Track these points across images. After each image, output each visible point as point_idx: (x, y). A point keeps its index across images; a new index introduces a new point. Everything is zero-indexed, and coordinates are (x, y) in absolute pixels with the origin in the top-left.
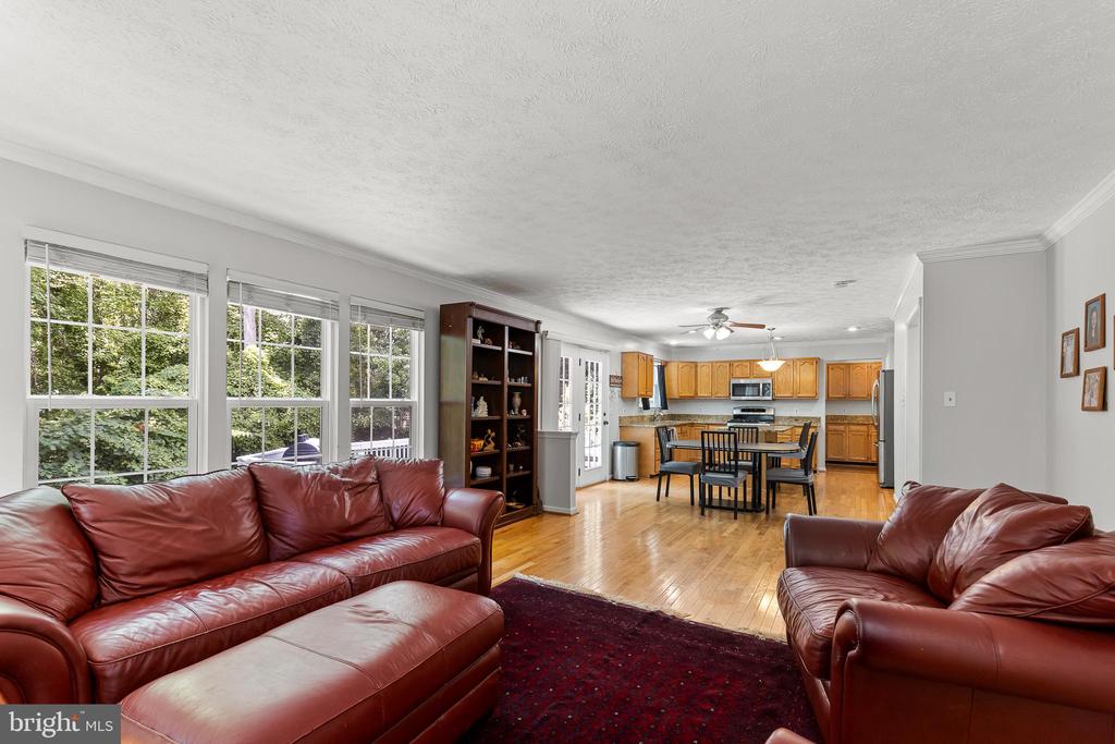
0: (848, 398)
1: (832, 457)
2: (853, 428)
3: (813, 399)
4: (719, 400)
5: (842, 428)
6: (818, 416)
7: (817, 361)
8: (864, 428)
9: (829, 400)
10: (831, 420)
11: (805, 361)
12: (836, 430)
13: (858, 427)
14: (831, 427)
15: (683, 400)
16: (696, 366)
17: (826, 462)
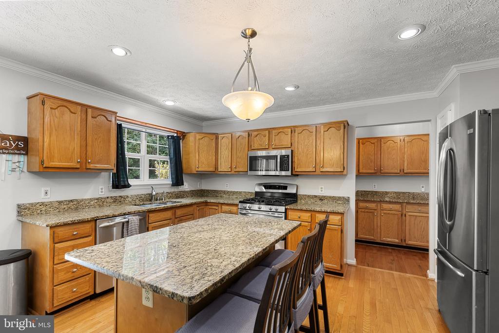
0: (378, 173)
1: (362, 236)
2: (385, 206)
3: (340, 174)
4: (239, 174)
5: (373, 206)
6: (346, 196)
7: (345, 126)
8: (397, 207)
9: (359, 175)
10: (361, 196)
11: (329, 126)
12: (367, 208)
13: (391, 206)
14: (361, 205)
15: (202, 175)
16: (217, 138)
17: (356, 241)
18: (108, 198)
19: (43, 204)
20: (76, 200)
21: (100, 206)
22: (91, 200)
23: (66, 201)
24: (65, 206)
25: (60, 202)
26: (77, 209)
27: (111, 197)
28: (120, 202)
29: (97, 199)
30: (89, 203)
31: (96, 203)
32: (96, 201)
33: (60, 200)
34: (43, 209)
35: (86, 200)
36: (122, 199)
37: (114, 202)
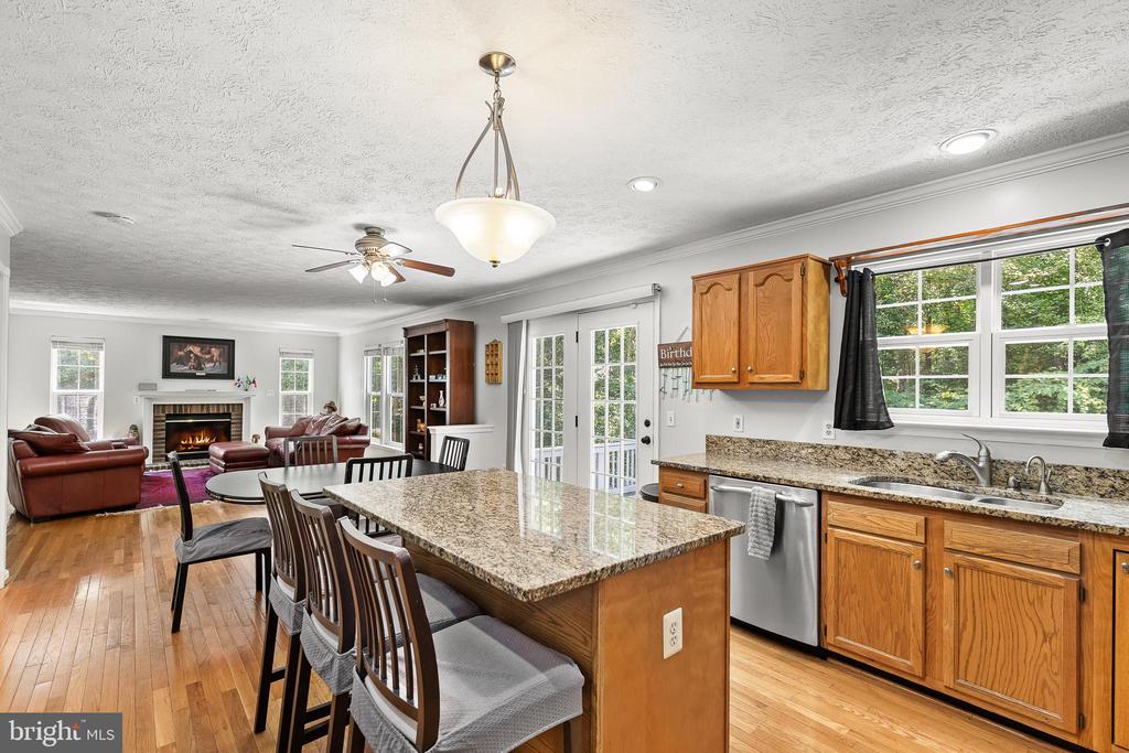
18: (837, 447)
19: (730, 439)
20: (776, 442)
21: (819, 463)
22: (802, 446)
23: (760, 440)
24: (758, 450)
25: (752, 441)
26: (776, 458)
27: (846, 448)
28: (871, 463)
29: (814, 447)
30: (797, 451)
31: (812, 454)
32: (810, 450)
33: (752, 437)
34: (731, 448)
35: (791, 444)
36: (877, 458)
37: (853, 460)
